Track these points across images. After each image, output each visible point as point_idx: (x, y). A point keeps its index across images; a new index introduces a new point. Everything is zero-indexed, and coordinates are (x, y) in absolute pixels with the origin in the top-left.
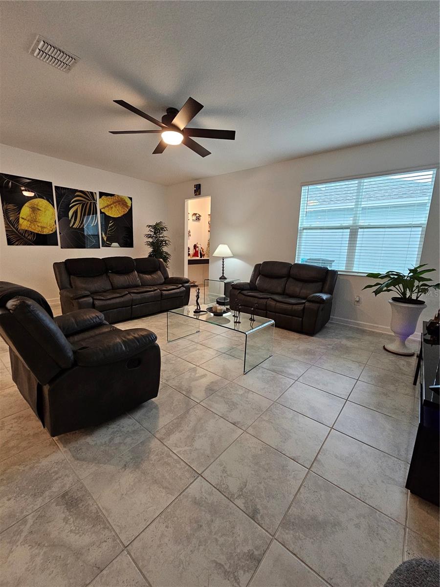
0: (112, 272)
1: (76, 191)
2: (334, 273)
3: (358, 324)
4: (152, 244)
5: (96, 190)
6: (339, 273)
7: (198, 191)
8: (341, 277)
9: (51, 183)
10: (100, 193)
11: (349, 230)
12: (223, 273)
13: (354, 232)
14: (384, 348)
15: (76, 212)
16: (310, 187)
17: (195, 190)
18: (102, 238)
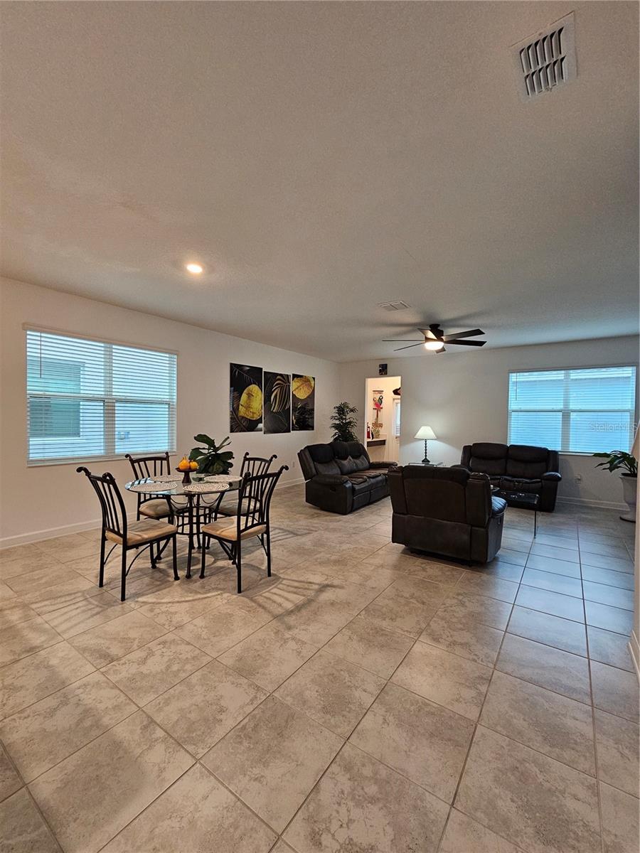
0: (338, 458)
1: (277, 374)
2: (555, 453)
3: (583, 502)
4: (336, 427)
5: (290, 373)
6: (560, 453)
7: (384, 371)
8: (563, 457)
9: (262, 369)
10: (293, 375)
11: (561, 413)
12: (426, 456)
13: (566, 414)
14: (621, 519)
15: (276, 396)
16: (518, 374)
17: (380, 370)
18: (293, 421)
